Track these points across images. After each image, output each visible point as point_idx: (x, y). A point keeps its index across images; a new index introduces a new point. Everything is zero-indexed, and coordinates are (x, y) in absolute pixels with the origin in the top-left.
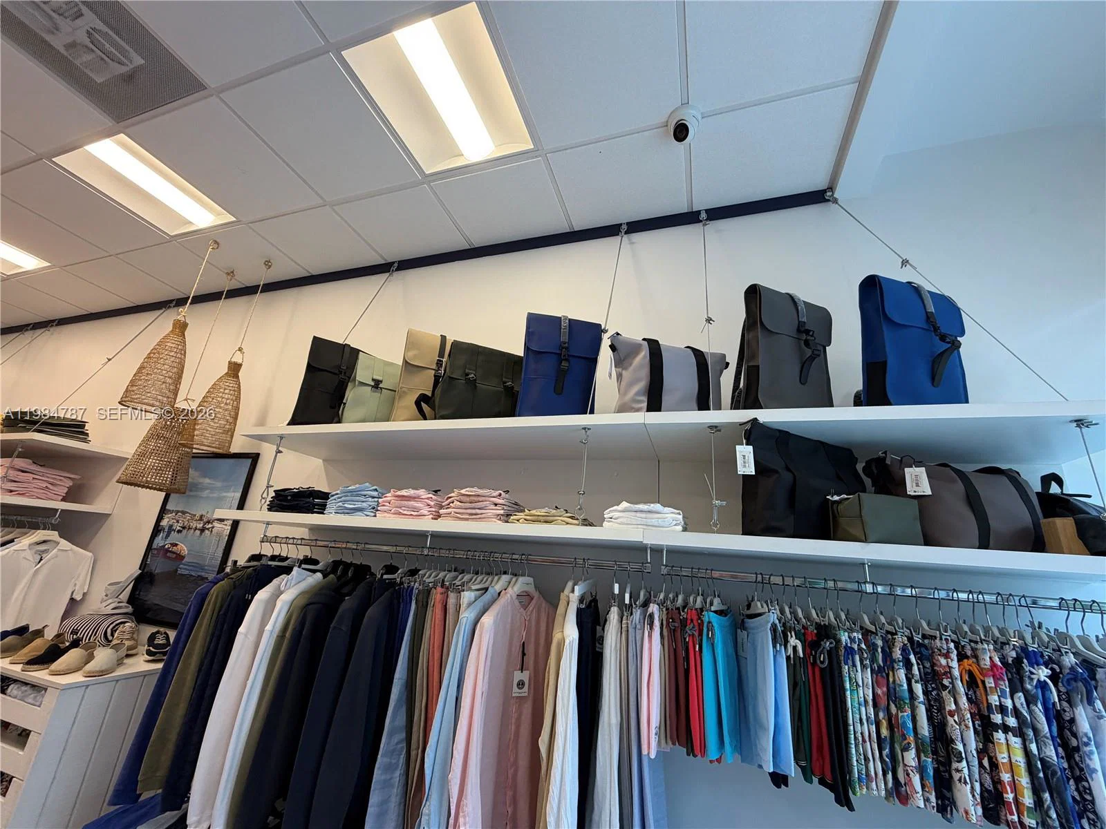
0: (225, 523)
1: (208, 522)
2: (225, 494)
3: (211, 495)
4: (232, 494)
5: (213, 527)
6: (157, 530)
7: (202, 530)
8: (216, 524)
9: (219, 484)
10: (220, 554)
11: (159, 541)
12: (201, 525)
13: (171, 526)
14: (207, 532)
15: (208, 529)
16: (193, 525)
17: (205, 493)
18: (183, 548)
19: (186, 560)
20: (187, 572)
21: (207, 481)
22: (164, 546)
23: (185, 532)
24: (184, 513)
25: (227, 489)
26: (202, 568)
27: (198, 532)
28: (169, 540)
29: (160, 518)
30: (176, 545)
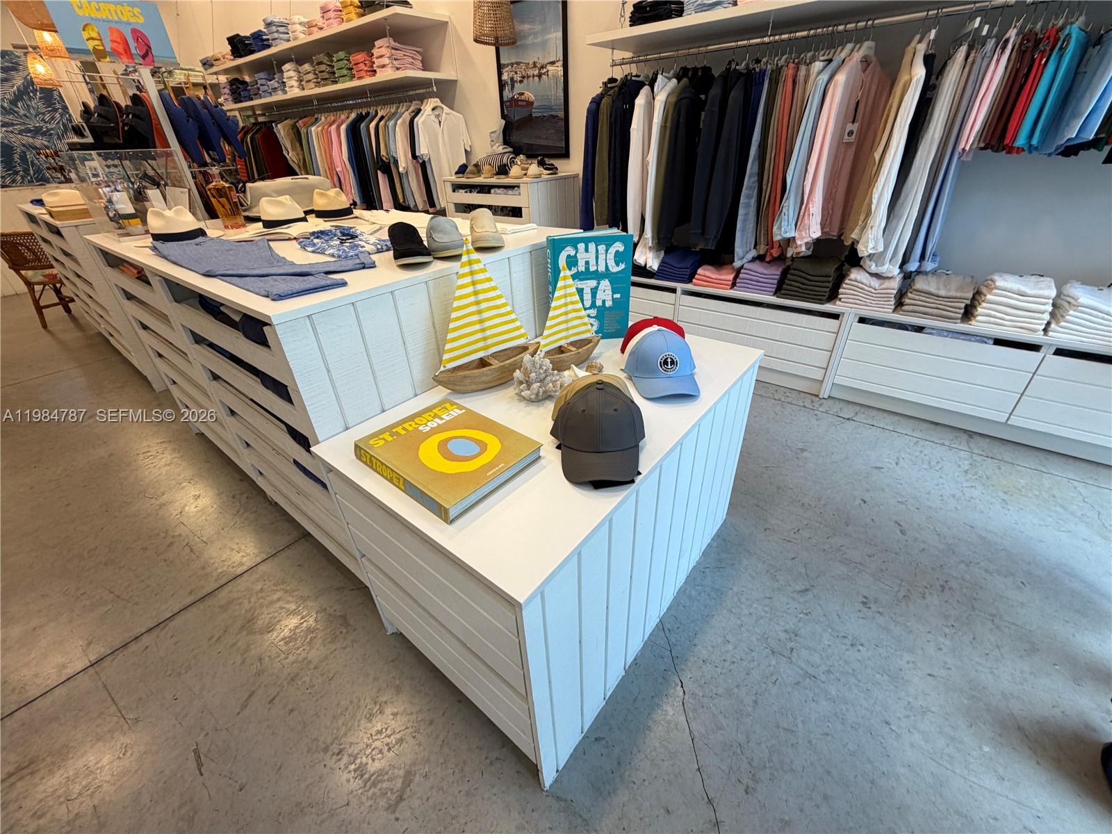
0: (557, 64)
1: (542, 67)
2: (548, 37)
3: (535, 41)
4: (554, 35)
5: (548, 71)
6: (502, 85)
7: (540, 76)
8: (549, 68)
9: (538, 27)
10: (561, 94)
11: (507, 94)
12: (537, 72)
13: (512, 79)
14: (544, 76)
15: (544, 74)
16: (530, 72)
17: (530, 40)
18: (529, 95)
19: (535, 104)
20: (540, 114)
21: (527, 27)
22: (513, 97)
23: (525, 80)
24: (518, 63)
25: (545, 31)
26: (551, 109)
27: (536, 79)
28: (516, 91)
29: (500, 74)
30: (523, 94)
